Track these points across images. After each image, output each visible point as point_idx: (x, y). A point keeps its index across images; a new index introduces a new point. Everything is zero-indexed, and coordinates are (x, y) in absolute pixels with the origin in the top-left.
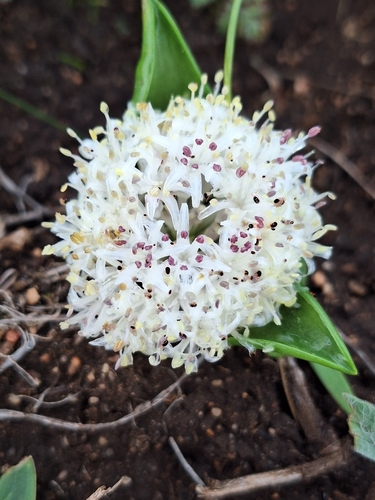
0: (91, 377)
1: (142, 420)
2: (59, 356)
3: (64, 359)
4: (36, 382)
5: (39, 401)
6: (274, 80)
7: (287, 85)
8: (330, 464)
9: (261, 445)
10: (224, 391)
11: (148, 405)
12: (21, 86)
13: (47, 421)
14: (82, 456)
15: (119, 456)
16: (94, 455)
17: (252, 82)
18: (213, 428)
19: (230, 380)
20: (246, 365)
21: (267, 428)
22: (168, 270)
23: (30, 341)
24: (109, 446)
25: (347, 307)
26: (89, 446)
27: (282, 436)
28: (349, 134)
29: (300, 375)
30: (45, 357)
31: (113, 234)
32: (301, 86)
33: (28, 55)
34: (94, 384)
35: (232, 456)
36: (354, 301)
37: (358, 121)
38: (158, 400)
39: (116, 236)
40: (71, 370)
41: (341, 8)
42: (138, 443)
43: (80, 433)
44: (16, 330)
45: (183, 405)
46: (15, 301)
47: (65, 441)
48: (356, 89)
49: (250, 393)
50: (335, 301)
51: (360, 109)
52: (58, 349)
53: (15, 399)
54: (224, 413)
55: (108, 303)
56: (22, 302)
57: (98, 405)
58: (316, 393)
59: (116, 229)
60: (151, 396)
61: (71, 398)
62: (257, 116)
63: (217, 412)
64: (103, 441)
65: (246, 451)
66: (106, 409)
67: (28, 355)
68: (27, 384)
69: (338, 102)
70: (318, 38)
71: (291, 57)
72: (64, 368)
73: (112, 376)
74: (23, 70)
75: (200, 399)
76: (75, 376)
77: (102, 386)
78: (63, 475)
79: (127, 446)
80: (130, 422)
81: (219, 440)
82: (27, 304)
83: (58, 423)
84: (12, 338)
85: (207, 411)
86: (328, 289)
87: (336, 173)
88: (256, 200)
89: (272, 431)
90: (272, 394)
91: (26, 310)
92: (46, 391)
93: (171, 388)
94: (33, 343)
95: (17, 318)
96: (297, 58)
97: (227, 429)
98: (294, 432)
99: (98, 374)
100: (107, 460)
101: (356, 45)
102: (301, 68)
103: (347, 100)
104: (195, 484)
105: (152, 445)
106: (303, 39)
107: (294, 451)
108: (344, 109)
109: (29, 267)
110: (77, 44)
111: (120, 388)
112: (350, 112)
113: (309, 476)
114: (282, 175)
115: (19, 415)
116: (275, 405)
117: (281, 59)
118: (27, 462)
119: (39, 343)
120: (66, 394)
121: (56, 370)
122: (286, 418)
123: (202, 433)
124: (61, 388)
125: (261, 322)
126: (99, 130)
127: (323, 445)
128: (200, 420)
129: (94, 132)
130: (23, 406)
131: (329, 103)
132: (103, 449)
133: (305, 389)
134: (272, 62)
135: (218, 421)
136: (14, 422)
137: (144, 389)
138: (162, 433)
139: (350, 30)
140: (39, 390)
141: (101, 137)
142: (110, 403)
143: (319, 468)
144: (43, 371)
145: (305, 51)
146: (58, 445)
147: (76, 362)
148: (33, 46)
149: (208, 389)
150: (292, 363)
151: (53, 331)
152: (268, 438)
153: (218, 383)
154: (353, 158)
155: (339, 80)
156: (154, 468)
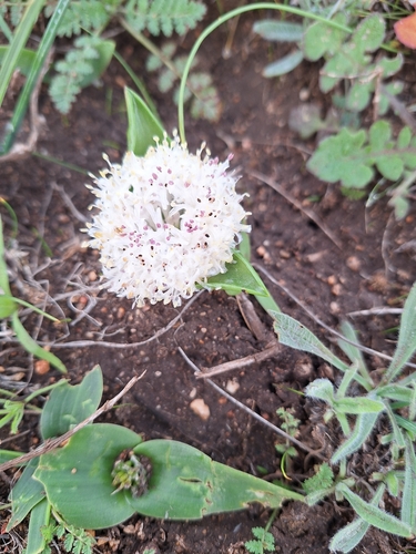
0: (131, 318)
1: (162, 338)
2: (112, 308)
3: (115, 310)
4: (100, 324)
5: (102, 334)
6: (230, 142)
7: (238, 145)
8: (271, 352)
9: (231, 346)
10: (207, 318)
11: (164, 330)
12: (84, 162)
13: (107, 344)
14: (132, 363)
15: (153, 360)
16: (138, 361)
17: (218, 145)
18: (203, 339)
19: (210, 311)
20: (220, 303)
21: (234, 336)
22: (152, 248)
23: (93, 301)
24: (146, 355)
25: (278, 265)
26: (135, 357)
27: (242, 340)
28: (276, 168)
29: (250, 305)
30: (103, 310)
31: (118, 230)
32: (246, 144)
33: (87, 145)
34: (133, 322)
35: (215, 354)
36: (283, 261)
37: (280, 159)
38: (169, 327)
39: (120, 231)
40: (119, 315)
41: (265, 96)
42: (161, 352)
43: (129, 349)
44: (85, 296)
45: (184, 328)
46: (83, 280)
47: (122, 356)
48: (277, 142)
49: (222, 317)
50: (271, 263)
51: (280, 152)
52: (110, 304)
53: (90, 334)
54: (208, 331)
55: (123, 271)
56: (87, 280)
57: (136, 333)
58: (261, 314)
59: (120, 227)
60: (165, 325)
61: (121, 331)
62: (199, 152)
63: (204, 330)
64: (142, 353)
65: (223, 350)
66: (141, 335)
67: (94, 309)
68: (94, 326)
69: (268, 151)
70: (253, 116)
71: (239, 128)
72: (115, 314)
73: (142, 316)
74: (85, 153)
75: (194, 324)
76: (122, 318)
77: (137, 322)
78: (122, 374)
79: (155, 354)
80: (154, 340)
81: (207, 346)
82: (90, 281)
83: (113, 345)
84: (83, 300)
85: (199, 330)
86: (266, 256)
87: (270, 191)
88: (199, 201)
89: (237, 337)
90: (235, 317)
91: (89, 284)
92: (106, 328)
93: (176, 319)
94: (95, 302)
95: (84, 289)
96: (243, 129)
97: (211, 339)
98: (250, 337)
99: (134, 316)
100: (146, 363)
101: (275, 116)
102: (245, 134)
103: (272, 149)
104: (193, 371)
105: (170, 353)
106: (245, 117)
107: (251, 347)
108: (271, 154)
109: (92, 261)
110: (114, 135)
111: (147, 322)
112: (275, 155)
113: (259, 360)
114: (215, 185)
115: (92, 343)
116: (237, 323)
117: (234, 131)
118: (97, 369)
119: (99, 302)
120: (117, 328)
121: (111, 316)
122: (244, 329)
123: (197, 343)
124: (115, 325)
125: (214, 273)
126: (106, 171)
127: (267, 343)
128: (195, 335)
129: (104, 172)
130: (95, 338)
131: (263, 152)
132: (143, 357)
133: (254, 312)
134: (229, 133)
135: (205, 335)
136: (91, 347)
137: (161, 322)
138: (175, 346)
139: (270, 108)
140: (102, 328)
141: (108, 176)
142: (143, 331)
143: (264, 355)
144: (104, 318)
145: (248, 124)
146: (118, 358)
147: (121, 310)
148: (89, 139)
149: (198, 317)
150: (245, 298)
151: (105, 294)
152: (235, 342)
153: (204, 314)
154: (278, 181)
155: (268, 138)
156: (174, 365)
